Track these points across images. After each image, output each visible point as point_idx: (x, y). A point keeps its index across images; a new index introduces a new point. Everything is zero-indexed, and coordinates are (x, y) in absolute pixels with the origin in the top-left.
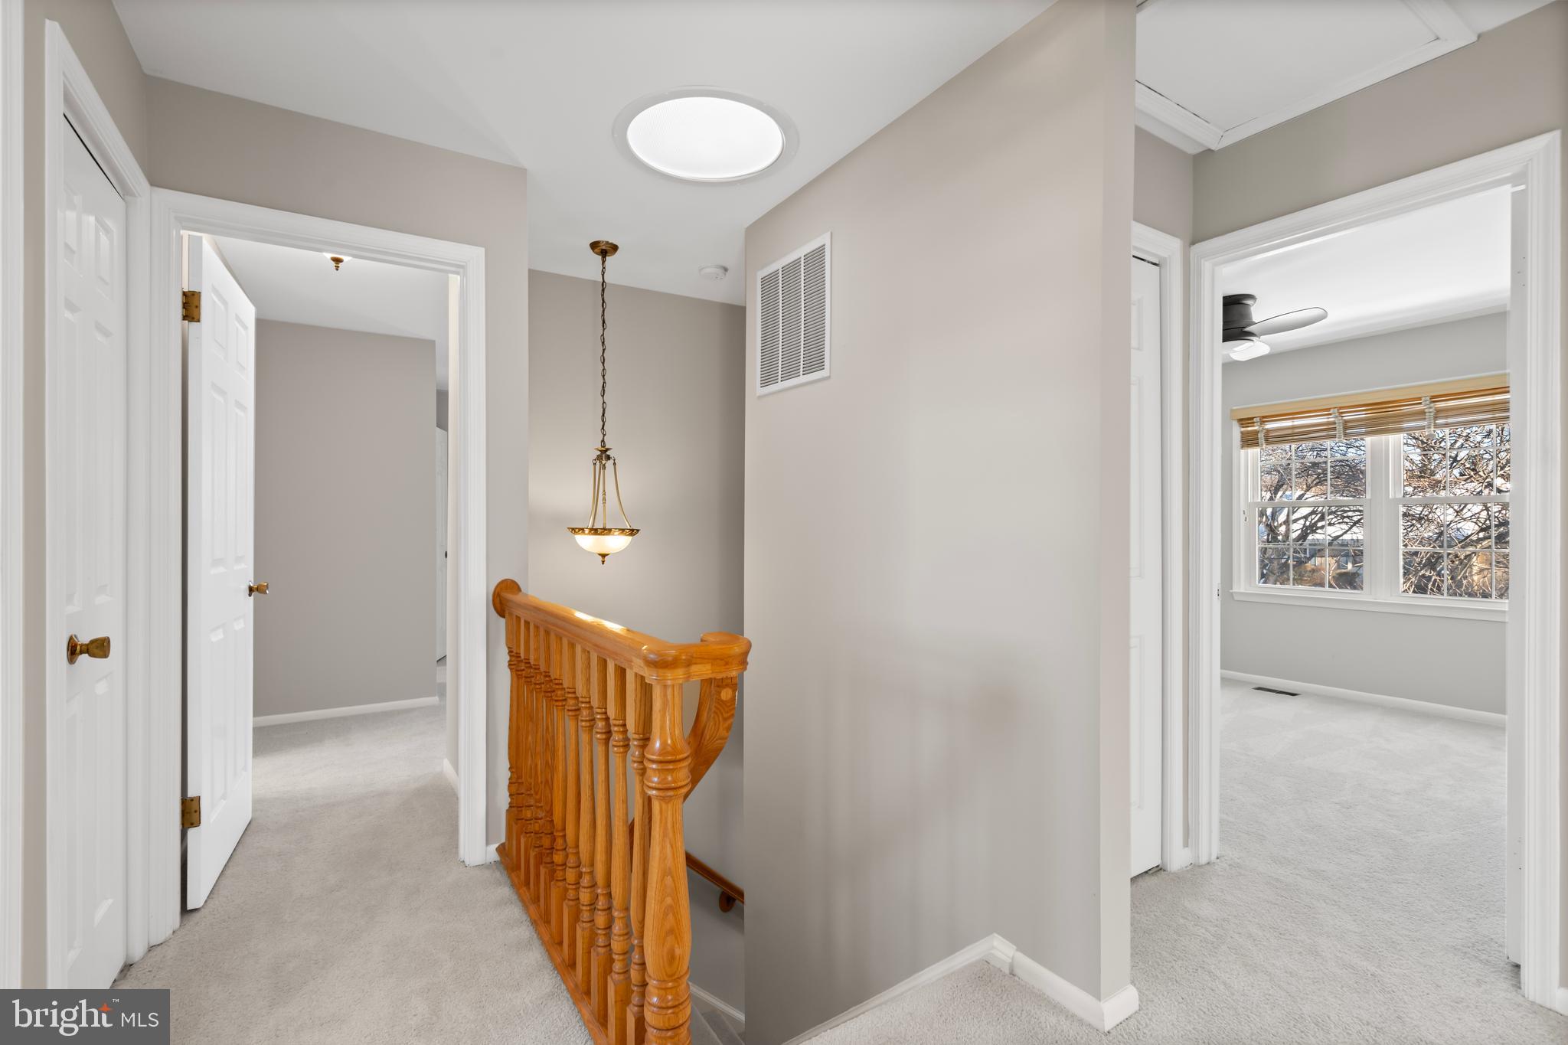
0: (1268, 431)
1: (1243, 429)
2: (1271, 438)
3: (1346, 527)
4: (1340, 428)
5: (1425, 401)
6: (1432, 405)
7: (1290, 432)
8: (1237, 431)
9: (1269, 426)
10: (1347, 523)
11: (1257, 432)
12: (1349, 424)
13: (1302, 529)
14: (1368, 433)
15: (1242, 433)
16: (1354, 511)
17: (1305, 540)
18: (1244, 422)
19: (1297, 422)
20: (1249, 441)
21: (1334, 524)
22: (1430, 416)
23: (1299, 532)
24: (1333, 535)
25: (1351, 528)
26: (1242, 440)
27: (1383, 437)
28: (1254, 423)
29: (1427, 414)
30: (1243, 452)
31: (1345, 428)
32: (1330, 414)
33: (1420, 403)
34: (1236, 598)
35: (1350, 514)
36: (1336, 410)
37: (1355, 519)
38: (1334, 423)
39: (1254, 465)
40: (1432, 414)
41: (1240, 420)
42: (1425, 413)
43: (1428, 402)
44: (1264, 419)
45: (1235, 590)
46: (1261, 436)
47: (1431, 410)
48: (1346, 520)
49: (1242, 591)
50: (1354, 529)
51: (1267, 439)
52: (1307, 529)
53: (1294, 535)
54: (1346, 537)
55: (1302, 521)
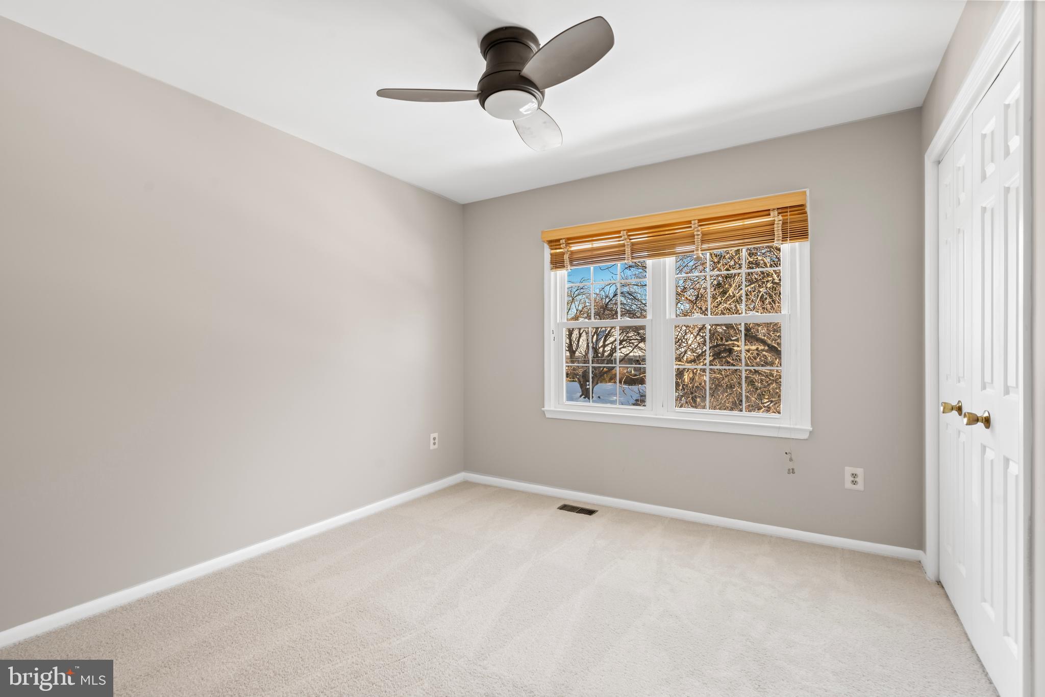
0: (572, 253)
1: (553, 251)
2: (575, 259)
3: (631, 349)
4: (628, 250)
5: (695, 224)
6: (700, 228)
7: (589, 254)
8: (547, 252)
9: (575, 248)
10: (631, 347)
11: (563, 254)
12: (636, 247)
13: (610, 350)
14: (649, 256)
15: (551, 254)
16: (635, 340)
17: (612, 357)
18: (554, 243)
19: (597, 245)
20: (557, 263)
21: (626, 347)
22: (698, 239)
23: (609, 351)
24: (625, 353)
25: (633, 349)
26: (552, 263)
27: (661, 260)
28: (560, 245)
29: (696, 237)
30: (553, 273)
31: (633, 251)
32: (621, 237)
33: (691, 227)
34: (548, 416)
35: (633, 341)
36: (625, 232)
37: (635, 344)
38: (624, 245)
39: (562, 287)
40: (700, 237)
41: (550, 242)
42: (694, 236)
43: (696, 225)
44: (570, 241)
45: (546, 408)
46: (566, 257)
47: (699, 233)
48: (631, 345)
49: (552, 409)
50: (635, 350)
51: (571, 261)
52: (613, 350)
53: (606, 354)
54: (631, 354)
55: (610, 345)
